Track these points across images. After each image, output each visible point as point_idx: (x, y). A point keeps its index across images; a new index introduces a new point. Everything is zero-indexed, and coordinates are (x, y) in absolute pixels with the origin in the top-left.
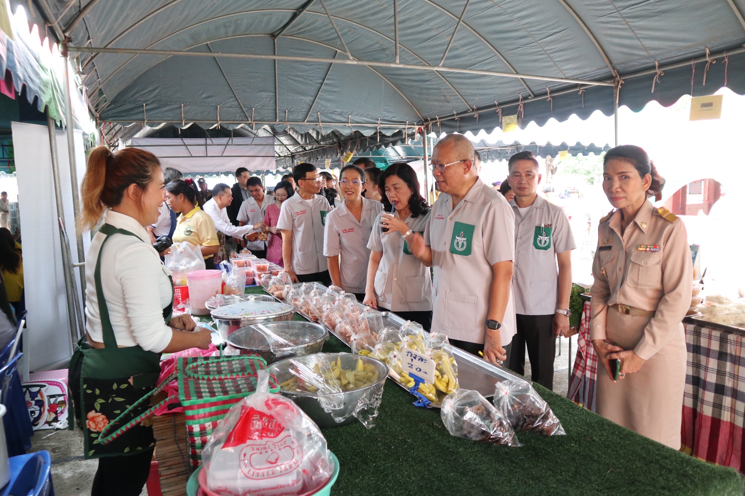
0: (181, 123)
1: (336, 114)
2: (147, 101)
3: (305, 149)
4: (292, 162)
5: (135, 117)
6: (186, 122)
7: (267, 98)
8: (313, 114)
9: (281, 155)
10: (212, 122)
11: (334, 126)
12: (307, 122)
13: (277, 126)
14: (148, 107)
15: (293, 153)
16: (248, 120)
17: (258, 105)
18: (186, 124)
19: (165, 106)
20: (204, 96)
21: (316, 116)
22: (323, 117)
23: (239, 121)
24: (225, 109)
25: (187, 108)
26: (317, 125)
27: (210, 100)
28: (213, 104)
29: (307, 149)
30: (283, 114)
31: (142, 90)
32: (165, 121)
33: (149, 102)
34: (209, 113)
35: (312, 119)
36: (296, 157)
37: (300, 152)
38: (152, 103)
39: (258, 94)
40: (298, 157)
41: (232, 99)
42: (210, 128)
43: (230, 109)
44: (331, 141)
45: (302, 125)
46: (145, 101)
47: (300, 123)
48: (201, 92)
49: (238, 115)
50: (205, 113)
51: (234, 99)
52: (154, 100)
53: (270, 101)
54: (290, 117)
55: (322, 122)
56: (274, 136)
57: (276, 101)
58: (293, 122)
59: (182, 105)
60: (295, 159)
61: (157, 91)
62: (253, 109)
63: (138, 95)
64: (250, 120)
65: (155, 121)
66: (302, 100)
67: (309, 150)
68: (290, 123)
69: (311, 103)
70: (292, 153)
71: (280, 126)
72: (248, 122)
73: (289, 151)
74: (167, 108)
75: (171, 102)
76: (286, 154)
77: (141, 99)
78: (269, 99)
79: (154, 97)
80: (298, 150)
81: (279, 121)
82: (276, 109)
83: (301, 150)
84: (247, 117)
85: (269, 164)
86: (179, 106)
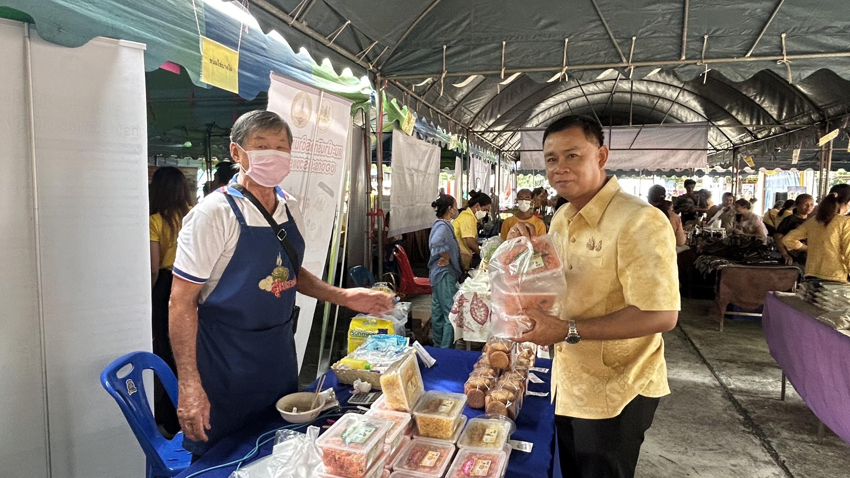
0: (499, 75)
1: (831, 35)
2: (449, 41)
3: (756, 138)
4: (734, 157)
5: (430, 69)
6: (509, 71)
7: (664, 15)
8: (768, 38)
9: (719, 148)
10: (553, 69)
11: (822, 60)
12: (752, 56)
13: (682, 69)
14: (452, 51)
15: (737, 145)
16: (621, 61)
17: (644, 29)
18: (507, 76)
19: (476, 47)
20: (542, 23)
21: (775, 41)
22: (791, 44)
23: (603, 63)
24: (581, 44)
25: (512, 48)
26: (775, 61)
27: (552, 29)
28: (557, 38)
29: (759, 136)
30: (698, 44)
31: (444, 24)
32: (474, 72)
33: (452, 42)
34: (549, 54)
35: (765, 49)
36: (740, 150)
37: (747, 142)
38: (456, 44)
39: (649, 8)
40: (743, 151)
41: (593, 25)
42: (549, 81)
43: (589, 43)
44: (806, 119)
45: (738, 65)
46: (446, 43)
47: (735, 59)
48: (537, 17)
49: (602, 53)
50: (541, 56)
51: (599, 23)
52: (460, 38)
53: (670, 19)
54: (713, 50)
55: (788, 54)
56: (709, 121)
57: (683, 18)
58: (718, 58)
59: (504, 43)
60: (739, 153)
61: (465, 24)
62: (634, 38)
63: (437, 32)
64: (624, 60)
65: (458, 74)
66: (744, 10)
67: (763, 138)
68: (710, 61)
69: (766, 16)
70: (734, 145)
71: (687, 68)
72: (621, 65)
73: (731, 141)
74: (479, 51)
75: (486, 39)
76: (726, 147)
77: (439, 39)
78: (668, 16)
79: (460, 34)
80: (745, 140)
81: (686, 59)
82: (681, 36)
83: (749, 138)
84: (620, 56)
85: (696, 160)
86: (499, 45)
